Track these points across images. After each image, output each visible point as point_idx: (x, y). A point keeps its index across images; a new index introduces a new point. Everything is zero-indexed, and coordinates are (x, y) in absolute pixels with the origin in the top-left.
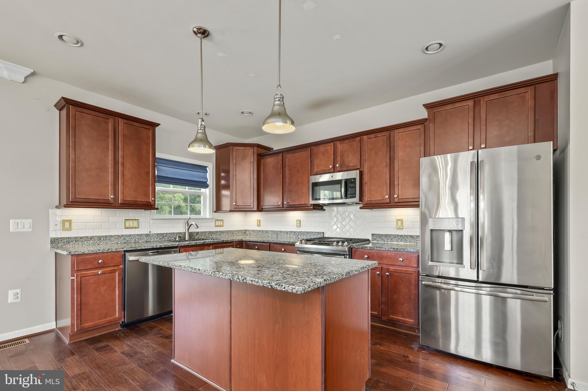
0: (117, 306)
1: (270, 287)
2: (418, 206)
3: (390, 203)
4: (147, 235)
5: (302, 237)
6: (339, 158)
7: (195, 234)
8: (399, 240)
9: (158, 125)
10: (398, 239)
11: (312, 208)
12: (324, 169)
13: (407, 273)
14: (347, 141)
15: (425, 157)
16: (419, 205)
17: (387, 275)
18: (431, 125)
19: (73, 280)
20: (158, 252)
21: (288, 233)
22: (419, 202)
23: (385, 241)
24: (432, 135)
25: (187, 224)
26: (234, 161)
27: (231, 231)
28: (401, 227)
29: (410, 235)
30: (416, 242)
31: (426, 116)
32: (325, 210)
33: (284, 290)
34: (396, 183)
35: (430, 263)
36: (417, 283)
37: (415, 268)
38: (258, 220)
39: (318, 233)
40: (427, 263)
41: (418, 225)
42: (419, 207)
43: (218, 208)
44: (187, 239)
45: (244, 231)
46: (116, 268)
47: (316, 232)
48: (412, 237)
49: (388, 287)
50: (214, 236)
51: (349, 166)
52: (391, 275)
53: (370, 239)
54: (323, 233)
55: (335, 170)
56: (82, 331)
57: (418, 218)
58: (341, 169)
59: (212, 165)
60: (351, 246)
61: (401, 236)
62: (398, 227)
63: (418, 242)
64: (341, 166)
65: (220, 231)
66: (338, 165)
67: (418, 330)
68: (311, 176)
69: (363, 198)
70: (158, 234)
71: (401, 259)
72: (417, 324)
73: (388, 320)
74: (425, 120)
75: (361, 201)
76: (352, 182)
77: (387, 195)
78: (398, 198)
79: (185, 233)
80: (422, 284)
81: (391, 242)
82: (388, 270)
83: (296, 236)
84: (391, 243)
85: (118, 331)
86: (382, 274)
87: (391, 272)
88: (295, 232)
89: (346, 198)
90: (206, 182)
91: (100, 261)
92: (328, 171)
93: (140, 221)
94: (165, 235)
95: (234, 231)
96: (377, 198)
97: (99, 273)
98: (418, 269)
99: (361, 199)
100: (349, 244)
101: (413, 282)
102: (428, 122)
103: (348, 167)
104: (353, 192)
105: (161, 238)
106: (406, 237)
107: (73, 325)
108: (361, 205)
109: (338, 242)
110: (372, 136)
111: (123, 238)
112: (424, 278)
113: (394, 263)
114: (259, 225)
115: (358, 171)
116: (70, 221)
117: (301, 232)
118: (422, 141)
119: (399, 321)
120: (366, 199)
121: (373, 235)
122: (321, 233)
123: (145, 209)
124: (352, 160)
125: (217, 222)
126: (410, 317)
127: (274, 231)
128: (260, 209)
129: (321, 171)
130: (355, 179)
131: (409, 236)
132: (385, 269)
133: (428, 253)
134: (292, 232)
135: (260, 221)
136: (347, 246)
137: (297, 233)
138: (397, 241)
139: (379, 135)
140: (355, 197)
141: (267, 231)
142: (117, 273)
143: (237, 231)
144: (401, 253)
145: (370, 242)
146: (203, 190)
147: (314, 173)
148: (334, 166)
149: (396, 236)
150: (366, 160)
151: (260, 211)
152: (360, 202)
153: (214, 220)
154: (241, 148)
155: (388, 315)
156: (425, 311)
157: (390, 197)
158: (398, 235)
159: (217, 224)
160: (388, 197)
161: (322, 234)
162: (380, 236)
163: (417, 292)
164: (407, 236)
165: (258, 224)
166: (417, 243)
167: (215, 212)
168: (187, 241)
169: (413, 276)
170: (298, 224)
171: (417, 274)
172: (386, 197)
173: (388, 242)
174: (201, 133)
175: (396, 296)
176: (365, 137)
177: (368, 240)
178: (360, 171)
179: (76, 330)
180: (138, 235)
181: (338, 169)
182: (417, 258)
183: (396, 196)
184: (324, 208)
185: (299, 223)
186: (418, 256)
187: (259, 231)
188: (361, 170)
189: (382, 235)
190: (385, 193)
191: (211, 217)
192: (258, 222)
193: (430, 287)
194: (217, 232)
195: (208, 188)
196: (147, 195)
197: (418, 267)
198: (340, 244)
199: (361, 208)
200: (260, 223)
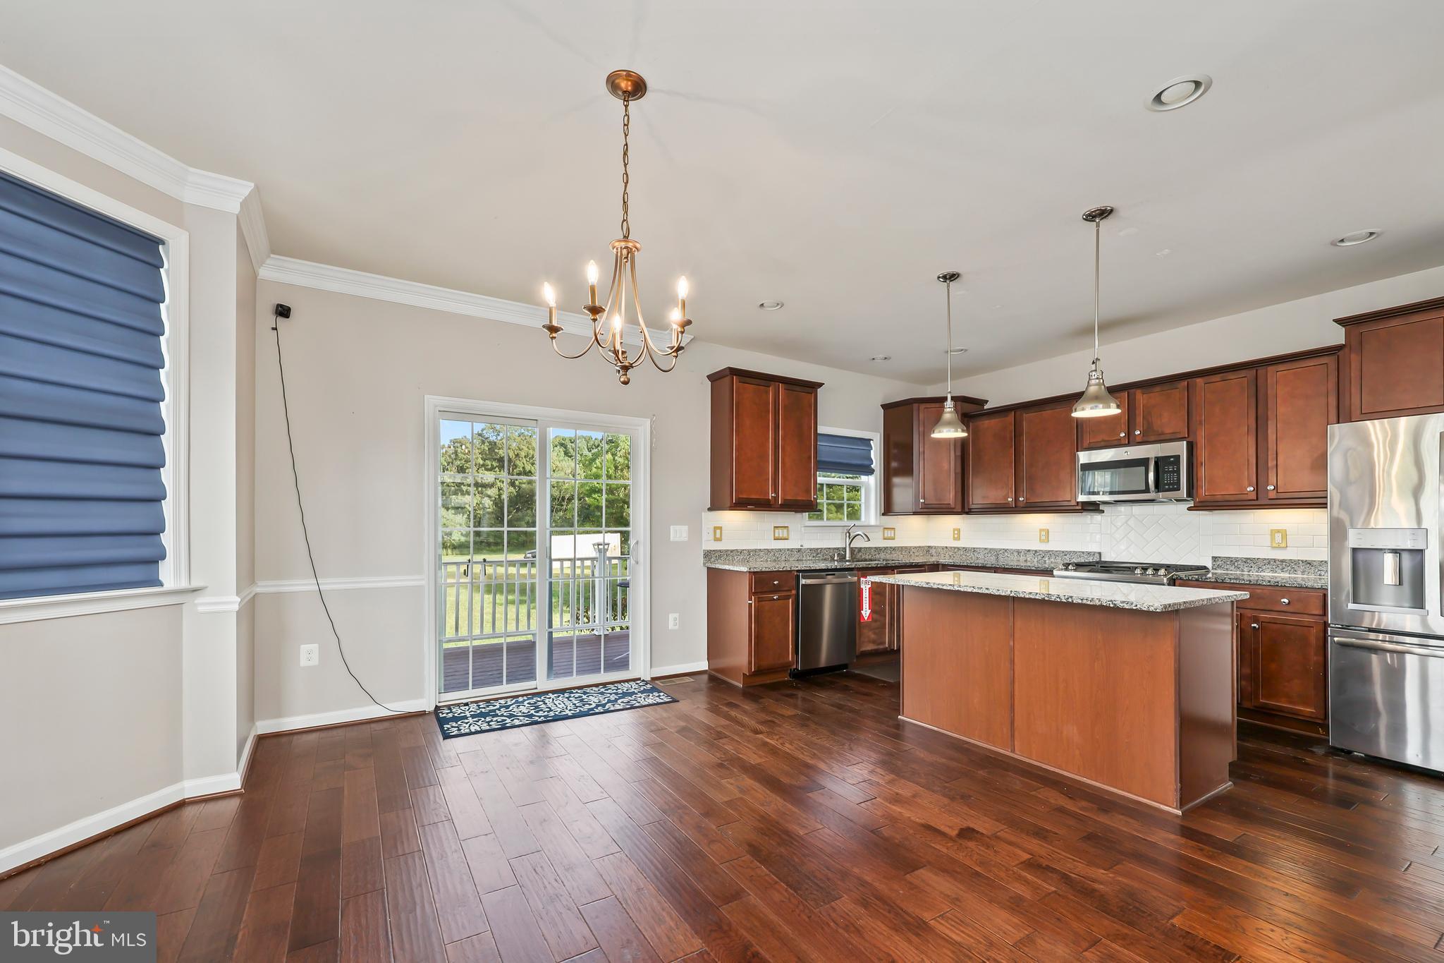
0: (791, 646)
1: (1112, 606)
2: (1324, 506)
3: (1257, 499)
4: (799, 550)
5: (1052, 560)
6: (1140, 419)
7: (857, 550)
8: (1277, 570)
9: (821, 385)
10: (1274, 567)
11: (1080, 508)
12: (1106, 439)
13: (1299, 625)
14: (1158, 389)
15: (1338, 423)
16: (1326, 504)
17: (1255, 627)
18: (1354, 358)
19: (750, 605)
20: (834, 574)
21: (1021, 552)
22: (1326, 497)
23: (1243, 571)
24: (1354, 374)
25: (848, 534)
26: (921, 429)
27: (906, 547)
28: (1284, 545)
29: (1305, 559)
30: (1319, 572)
31: (1341, 340)
32: (1103, 512)
33: (1135, 608)
34: (1271, 463)
35: (1351, 606)
36: (1321, 643)
37: (1317, 617)
38: (954, 530)
39: (1089, 553)
40: (1345, 606)
41: (1324, 539)
42: (1326, 507)
43: (888, 509)
44: (847, 559)
45: (926, 548)
46: (789, 593)
47: (1083, 553)
48: (1309, 563)
49: (1256, 650)
50: (882, 556)
51: (1163, 434)
52: (1262, 628)
53: (1209, 565)
54: (1100, 554)
55: (1131, 439)
56: (759, 672)
57: (1324, 529)
58: (1145, 439)
59: (879, 435)
60: (1173, 576)
61: (1282, 561)
62: (1274, 545)
63: (1323, 573)
64: (1144, 433)
65: (891, 548)
66: (1138, 432)
67: (1325, 727)
68: (1077, 451)
69: (1195, 491)
70: (811, 550)
71: (1286, 601)
72: (1322, 717)
73: (1255, 707)
74: (1339, 348)
75: (1190, 497)
76: (1172, 463)
77: (1250, 485)
78: (1275, 491)
79: (845, 548)
80: (1333, 641)
81: (1257, 572)
82: (1256, 620)
83: (1040, 558)
84: (1257, 574)
85: (788, 681)
86: (1242, 626)
87: (1262, 622)
88: (1036, 551)
89: (1158, 492)
90: (869, 466)
91: (776, 583)
92: (1116, 443)
93: (790, 528)
94: (819, 551)
95: (911, 547)
96: (1226, 490)
97: (775, 598)
98: (1325, 619)
99: (1190, 494)
100: (1169, 573)
101: (1313, 640)
102: (1346, 350)
103: (1160, 434)
104: (1173, 480)
105: (815, 555)
106: (1295, 564)
107: (750, 663)
108: (1191, 504)
109: (1145, 569)
110: (1217, 377)
111: (772, 553)
112: (1338, 632)
113: (1269, 607)
114: (958, 539)
115: (1185, 442)
116: (720, 528)
117: (1049, 551)
118: (1332, 385)
119: (1281, 709)
120: (1203, 491)
121: (1215, 559)
122: (1094, 555)
123: (796, 512)
124: (1170, 420)
125: (886, 531)
126: (1306, 704)
127: (991, 549)
128: (964, 508)
129: (1100, 442)
130: (1177, 458)
131: (1302, 561)
132: (1247, 617)
133: (1346, 590)
134: (1029, 551)
135: (959, 530)
136: (1166, 575)
137: (1041, 553)
138: (1272, 571)
139: (1231, 376)
140: (1178, 489)
141: (974, 548)
142: (791, 600)
143: (916, 547)
144: (1285, 589)
145: (1208, 572)
146: (864, 478)
147: (1086, 445)
148: (1129, 434)
149: (1269, 562)
150: (1201, 422)
151: (967, 513)
152: (1189, 499)
153: (882, 528)
154: (933, 405)
155: (1257, 697)
156: (1341, 688)
157: (1257, 490)
158: (1275, 560)
159: (886, 535)
160: (1252, 489)
161: (1097, 555)
162: (1232, 561)
163: (1321, 659)
164: (1297, 562)
165: (956, 536)
166: (1320, 575)
167: (883, 514)
168: (847, 561)
169: (1314, 631)
170: (1043, 538)
171: (1322, 627)
172: (1248, 489)
173: (1251, 573)
174: (949, 412)
175: (1273, 666)
176: (1199, 381)
177: (1205, 568)
178: (1188, 443)
179: (753, 670)
180: (788, 550)
181: (1138, 440)
182: (1322, 598)
183: (1272, 487)
184: (1101, 507)
185: (1045, 535)
186: (1325, 596)
187: (958, 549)
188: (1190, 439)
189: (1237, 560)
190: (1246, 483)
191: (878, 524)
192: (956, 532)
193: (1352, 648)
194: (886, 548)
195: (873, 475)
196: (808, 491)
197: (1325, 614)
198: (1150, 572)
199: (1189, 509)
200: (959, 534)
